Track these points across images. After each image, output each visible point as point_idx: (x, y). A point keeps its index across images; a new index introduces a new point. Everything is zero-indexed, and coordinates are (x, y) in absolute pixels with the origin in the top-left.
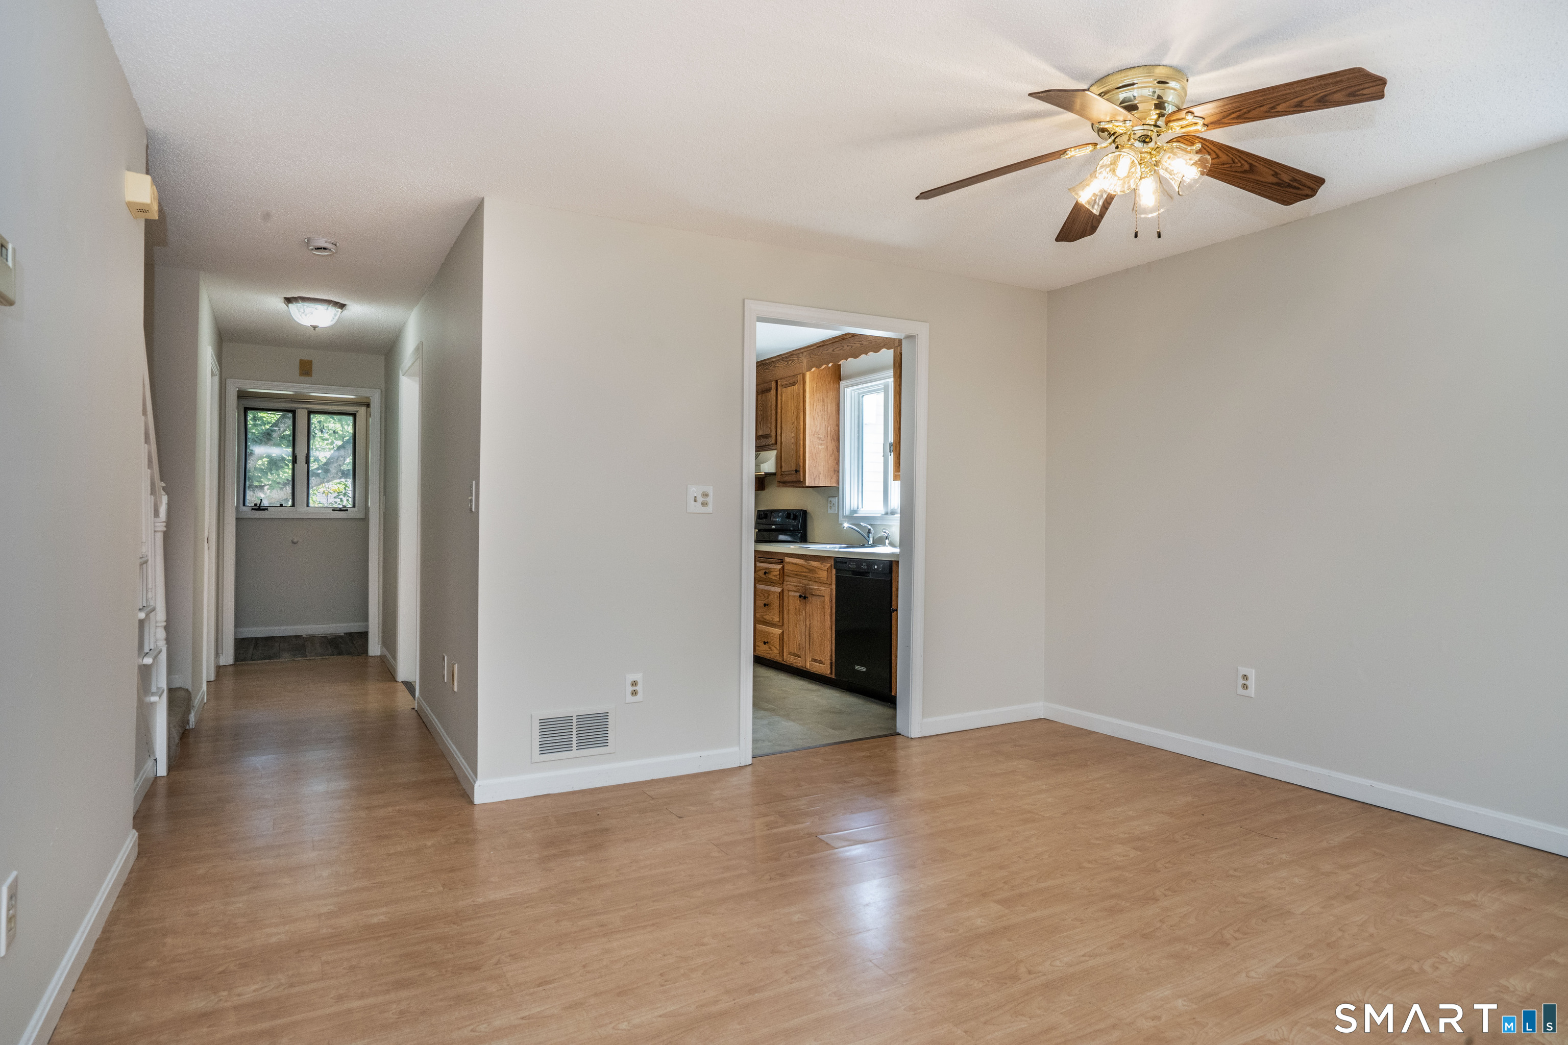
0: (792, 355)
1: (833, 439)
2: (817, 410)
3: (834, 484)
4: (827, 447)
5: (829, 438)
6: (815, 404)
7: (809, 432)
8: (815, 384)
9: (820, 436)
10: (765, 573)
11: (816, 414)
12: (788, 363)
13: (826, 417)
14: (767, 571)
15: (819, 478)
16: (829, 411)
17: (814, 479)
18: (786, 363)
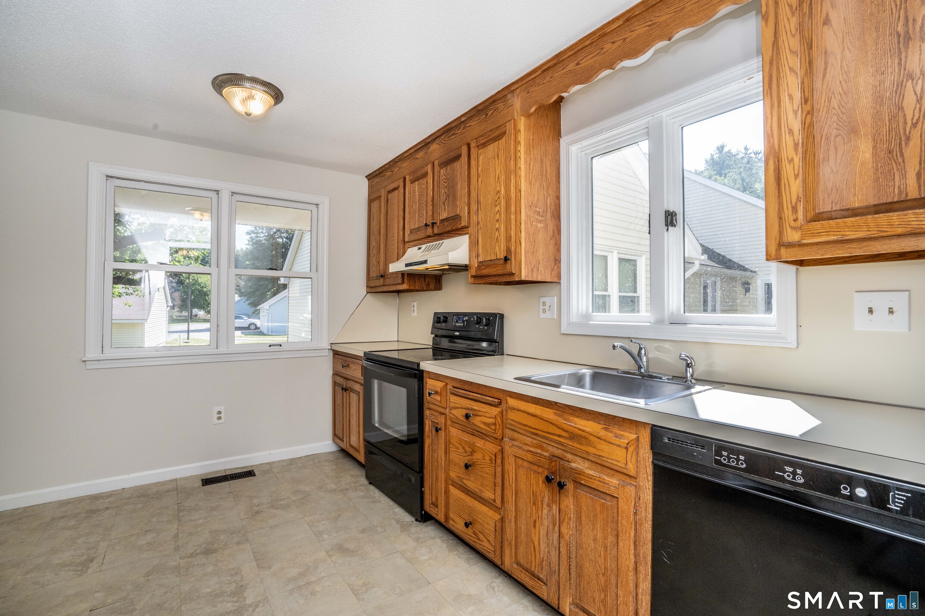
0: (494, 101)
1: (553, 216)
2: (534, 172)
3: (555, 278)
4: (546, 226)
5: (549, 214)
6: (532, 164)
7: (525, 203)
8: (532, 135)
9: (537, 209)
10: (467, 416)
11: (533, 179)
12: (487, 115)
13: (544, 184)
14: (471, 413)
15: (538, 270)
16: (548, 177)
17: (532, 270)
18: (484, 116)
